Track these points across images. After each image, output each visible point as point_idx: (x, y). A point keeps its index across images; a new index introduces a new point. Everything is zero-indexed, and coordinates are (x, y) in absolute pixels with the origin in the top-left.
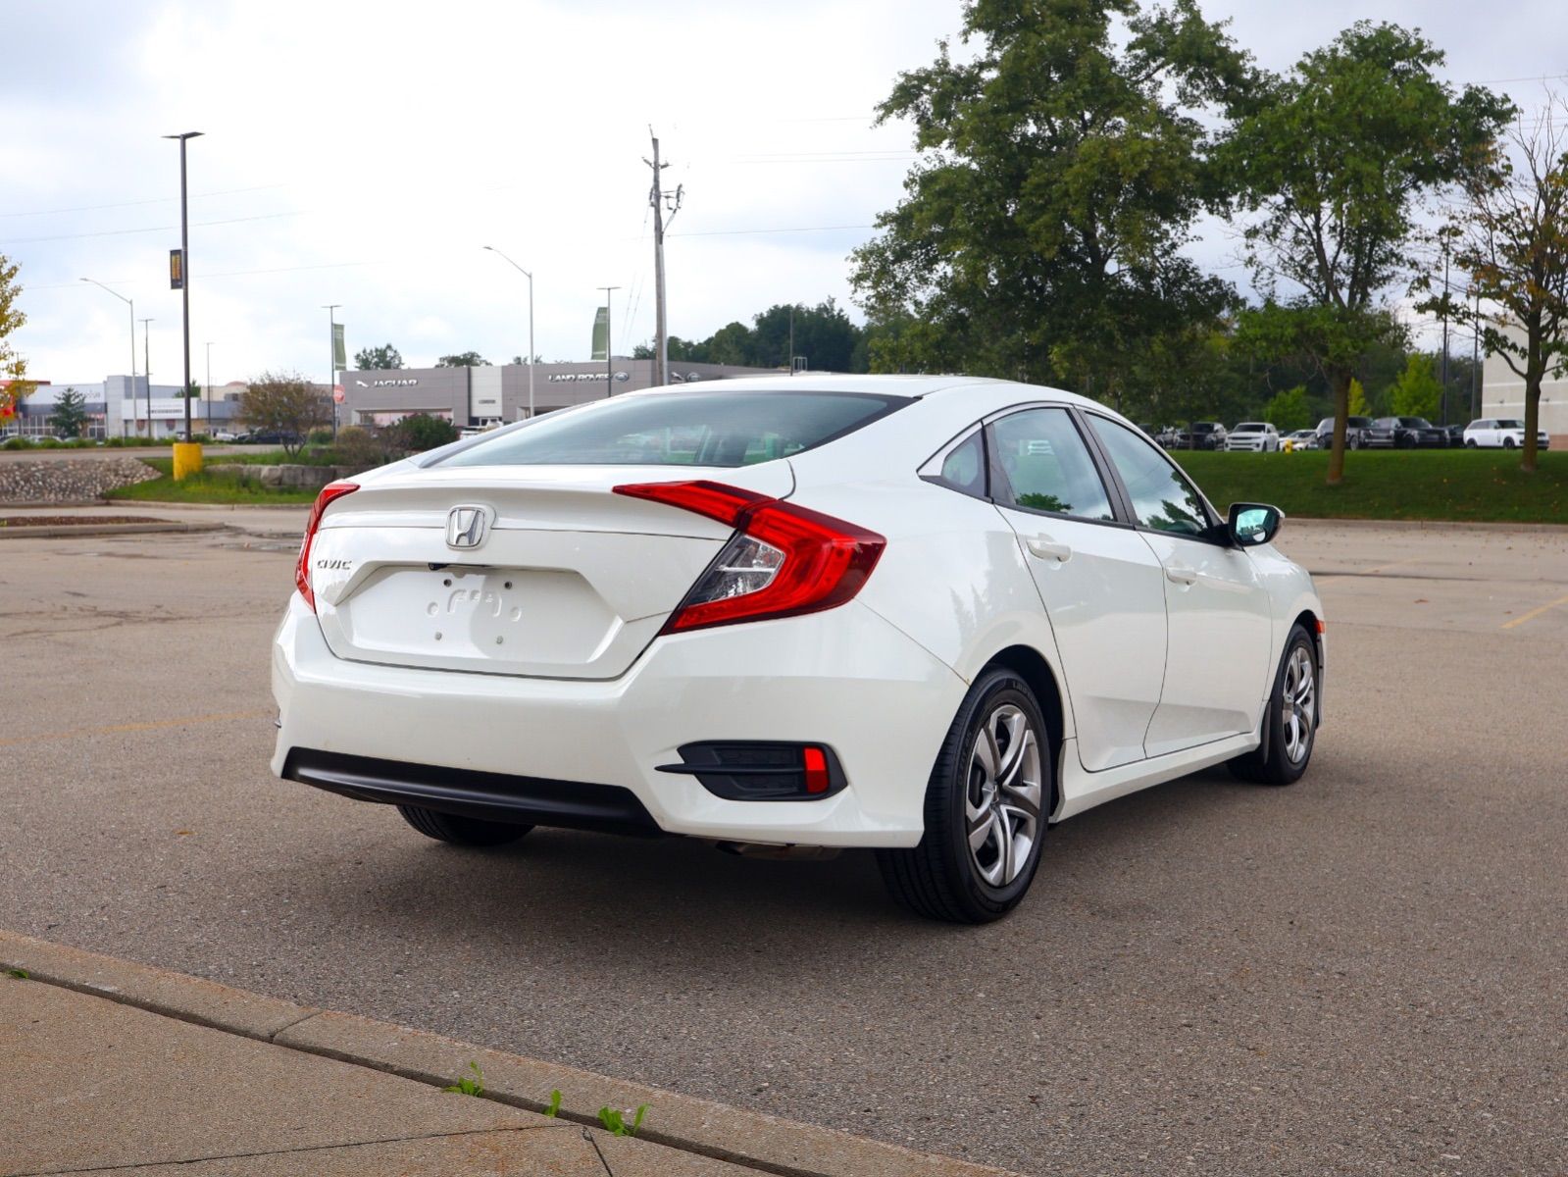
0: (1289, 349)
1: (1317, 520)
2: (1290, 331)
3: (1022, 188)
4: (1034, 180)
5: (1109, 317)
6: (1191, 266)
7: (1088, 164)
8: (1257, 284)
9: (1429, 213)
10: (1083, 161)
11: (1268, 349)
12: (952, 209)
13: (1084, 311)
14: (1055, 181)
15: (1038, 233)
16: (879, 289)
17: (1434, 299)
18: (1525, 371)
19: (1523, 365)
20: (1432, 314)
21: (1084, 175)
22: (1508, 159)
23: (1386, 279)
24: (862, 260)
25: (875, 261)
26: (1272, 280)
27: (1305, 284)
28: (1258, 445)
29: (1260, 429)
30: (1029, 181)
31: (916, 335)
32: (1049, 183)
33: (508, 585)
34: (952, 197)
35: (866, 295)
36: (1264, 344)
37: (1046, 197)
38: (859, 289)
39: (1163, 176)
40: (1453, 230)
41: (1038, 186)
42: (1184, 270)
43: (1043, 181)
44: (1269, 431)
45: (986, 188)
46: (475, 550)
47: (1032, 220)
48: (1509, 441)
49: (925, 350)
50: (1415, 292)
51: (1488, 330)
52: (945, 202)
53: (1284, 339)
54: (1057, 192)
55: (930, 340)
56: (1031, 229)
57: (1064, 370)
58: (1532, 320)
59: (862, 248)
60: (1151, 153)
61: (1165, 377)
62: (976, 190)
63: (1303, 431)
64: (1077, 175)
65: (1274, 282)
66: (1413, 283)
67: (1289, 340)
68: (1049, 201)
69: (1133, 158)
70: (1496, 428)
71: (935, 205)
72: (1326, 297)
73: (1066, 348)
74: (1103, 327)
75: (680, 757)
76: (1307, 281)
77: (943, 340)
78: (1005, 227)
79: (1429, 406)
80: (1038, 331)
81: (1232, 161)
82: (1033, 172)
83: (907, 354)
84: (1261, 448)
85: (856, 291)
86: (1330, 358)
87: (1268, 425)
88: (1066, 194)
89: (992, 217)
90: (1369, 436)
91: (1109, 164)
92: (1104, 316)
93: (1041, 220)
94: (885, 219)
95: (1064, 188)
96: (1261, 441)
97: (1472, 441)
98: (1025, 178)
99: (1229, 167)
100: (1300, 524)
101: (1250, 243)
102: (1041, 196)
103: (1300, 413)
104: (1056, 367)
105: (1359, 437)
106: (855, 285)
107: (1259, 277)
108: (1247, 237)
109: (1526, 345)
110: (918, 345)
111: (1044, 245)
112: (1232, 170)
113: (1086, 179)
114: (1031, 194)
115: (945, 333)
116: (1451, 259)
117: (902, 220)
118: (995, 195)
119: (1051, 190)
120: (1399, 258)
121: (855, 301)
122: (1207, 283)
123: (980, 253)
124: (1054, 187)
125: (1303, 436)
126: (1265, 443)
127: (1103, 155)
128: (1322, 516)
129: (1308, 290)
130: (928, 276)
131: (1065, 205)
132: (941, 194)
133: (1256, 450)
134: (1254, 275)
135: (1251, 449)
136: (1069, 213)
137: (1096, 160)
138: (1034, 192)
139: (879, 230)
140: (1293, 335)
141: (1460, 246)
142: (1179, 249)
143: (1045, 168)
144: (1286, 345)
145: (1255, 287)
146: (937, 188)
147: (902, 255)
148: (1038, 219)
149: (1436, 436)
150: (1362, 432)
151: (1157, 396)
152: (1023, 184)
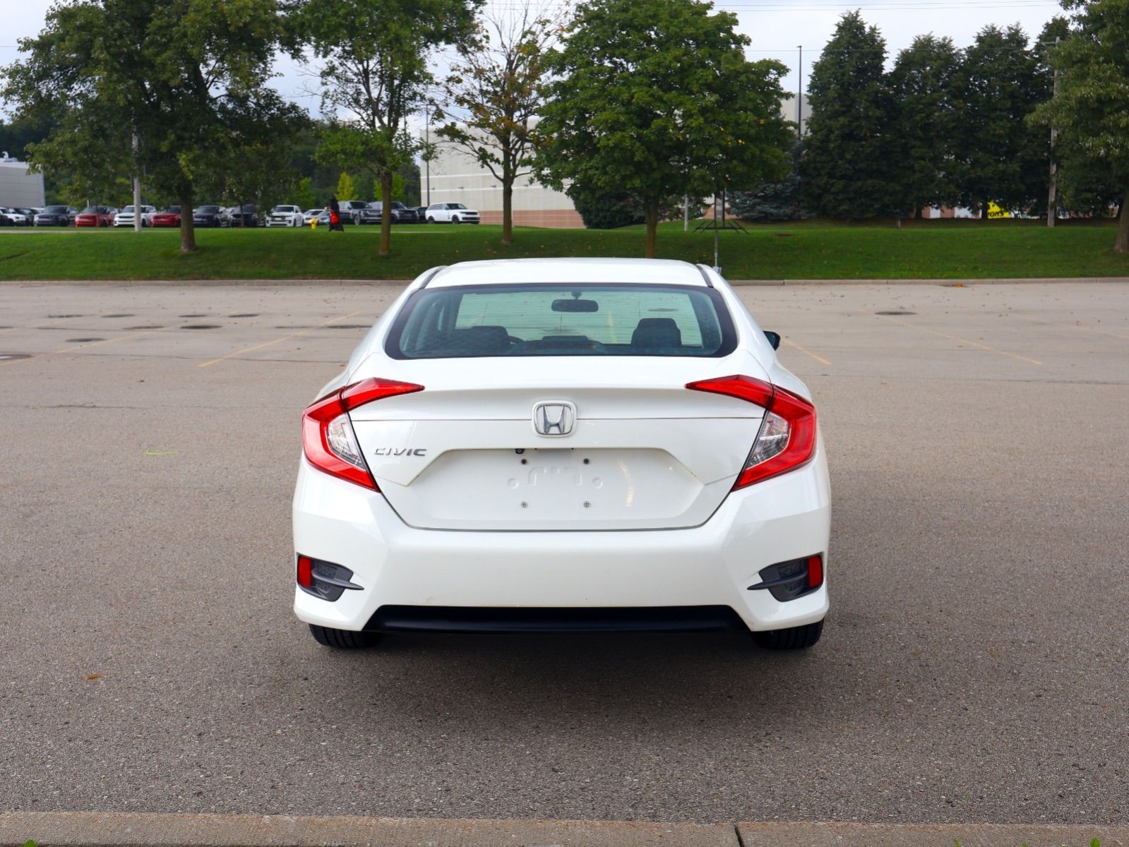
0: (360, 160)
1: (379, 281)
2: (360, 148)
3: (147, 28)
4: (157, 22)
5: (222, 132)
6: (276, 95)
7: (203, 13)
8: (324, 110)
9: (434, 65)
10: (197, 11)
11: (346, 160)
12: (91, 41)
13: (202, 127)
14: (174, 25)
15: (164, 65)
16: (28, 102)
17: (446, 126)
18: (502, 177)
19: (500, 172)
20: (446, 137)
21: (200, 22)
22: (487, 31)
23: (412, 111)
24: (10, 77)
25: (22, 79)
26: (334, 108)
27: (356, 112)
28: (290, 222)
29: (290, 210)
30: (153, 22)
31: (66, 142)
32: (170, 26)
33: (586, 461)
34: (90, 31)
35: (15, 107)
36: (343, 157)
37: (168, 36)
38: (9, 102)
39: (261, 27)
40: (457, 79)
41: (160, 28)
42: (271, 98)
43: (164, 24)
44: (297, 212)
45: (117, 26)
46: (568, 437)
47: (157, 54)
48: (455, 218)
49: (75, 154)
50: (435, 122)
51: (481, 149)
52: (85, 36)
53: (356, 153)
54: (177, 33)
55: (79, 146)
56: (158, 61)
57: (192, 172)
58: (505, 142)
59: (9, 67)
60: (251, 9)
61: (265, 178)
62: (109, 27)
63: (314, 210)
64: (194, 22)
65: (335, 109)
66: (433, 115)
67: (360, 154)
68: (171, 40)
69: (237, 12)
70: (447, 209)
71: (76, 37)
72: (373, 122)
73: (191, 155)
74: (218, 139)
75: (760, 578)
76: (358, 110)
77: (90, 146)
78: (136, 58)
79: (399, 193)
80: (167, 142)
81: (309, 20)
82: (155, 16)
83: (60, 157)
84: (292, 224)
85: (6, 103)
86: (388, 167)
87: (295, 207)
88: (185, 35)
89: (125, 50)
90: (366, 215)
91: (219, 15)
92: (218, 132)
93: (166, 54)
94: (27, 45)
95: (183, 30)
96: (292, 219)
97: (431, 218)
98: (150, 20)
99: (307, 24)
100: (368, 284)
101: (324, 81)
102: (164, 36)
103: (308, 197)
104: (185, 170)
105: (360, 216)
106: (5, 98)
107: (325, 105)
108: (322, 77)
109: (502, 159)
110: (69, 150)
111: (169, 74)
112: (310, 26)
113: (201, 25)
114: (155, 34)
115: (91, 140)
116: (453, 98)
117: (41, 46)
118: (125, 32)
119: (171, 31)
120: (423, 98)
121: (6, 111)
122: (288, 109)
123: (118, 79)
124: (174, 29)
125: (315, 213)
126: (295, 220)
127: (212, 8)
128: (381, 278)
129: (360, 117)
130: (68, 93)
131: (184, 44)
132: (81, 28)
133: (289, 225)
134: (321, 104)
135: (286, 225)
136: (188, 50)
137: (209, 10)
138: (157, 32)
139: (24, 53)
140: (362, 151)
141: (458, 90)
142: (267, 82)
143: (164, 14)
144: (358, 157)
145: (322, 112)
146: (78, 23)
147: (44, 75)
148: (163, 53)
149: (410, 215)
150: (362, 212)
151: (260, 192)
152: (149, 25)
